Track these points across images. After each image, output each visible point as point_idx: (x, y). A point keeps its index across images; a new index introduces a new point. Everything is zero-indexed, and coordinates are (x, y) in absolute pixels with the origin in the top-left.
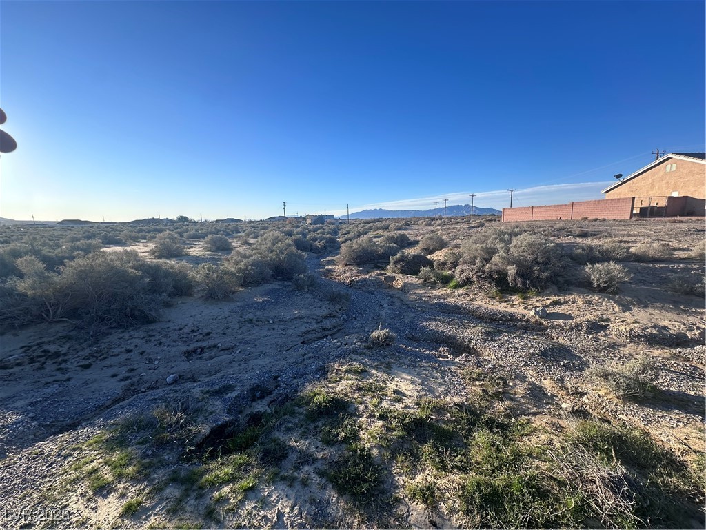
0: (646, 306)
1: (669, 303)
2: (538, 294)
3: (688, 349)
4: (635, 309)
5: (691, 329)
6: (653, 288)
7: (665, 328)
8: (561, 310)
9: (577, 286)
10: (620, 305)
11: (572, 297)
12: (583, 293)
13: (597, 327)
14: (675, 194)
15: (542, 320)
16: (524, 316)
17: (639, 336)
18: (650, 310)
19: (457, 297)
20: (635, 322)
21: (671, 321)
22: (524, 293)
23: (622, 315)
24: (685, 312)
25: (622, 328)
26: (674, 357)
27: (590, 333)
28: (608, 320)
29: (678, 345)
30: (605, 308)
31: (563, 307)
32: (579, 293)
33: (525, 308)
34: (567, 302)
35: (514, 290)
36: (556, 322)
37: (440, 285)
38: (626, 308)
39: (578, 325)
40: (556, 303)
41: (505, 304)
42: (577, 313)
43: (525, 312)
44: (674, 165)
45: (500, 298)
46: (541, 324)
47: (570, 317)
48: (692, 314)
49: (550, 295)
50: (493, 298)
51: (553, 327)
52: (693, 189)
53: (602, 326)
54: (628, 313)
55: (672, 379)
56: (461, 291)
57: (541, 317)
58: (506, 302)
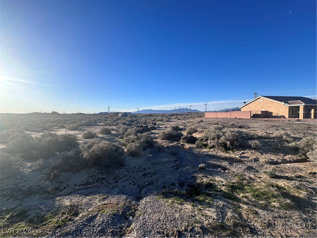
0: (267, 153)
1: (272, 152)
2: (237, 150)
3: (280, 165)
4: (264, 154)
5: (279, 160)
6: (267, 147)
7: (273, 159)
8: (245, 155)
9: (247, 147)
10: (260, 153)
11: (247, 151)
12: (250, 150)
13: (256, 160)
14: (263, 110)
15: (241, 159)
16: (236, 158)
17: (267, 162)
18: (268, 154)
19: (212, 152)
20: (266, 158)
21: (274, 158)
22: (232, 150)
23: (261, 156)
24: (276, 155)
25: (263, 160)
26: (277, 167)
27: (255, 162)
28: (258, 158)
29: (277, 164)
30: (256, 154)
31: (245, 154)
32: (248, 150)
33: (235, 155)
34: (246, 153)
35: (230, 149)
36: (245, 159)
37: (203, 148)
38: (262, 154)
39: (251, 160)
40: (243, 153)
41: (228, 154)
42: (250, 156)
43: (235, 156)
44: (262, 100)
45: (226, 152)
46: (241, 160)
47: (248, 157)
48: (278, 155)
49: (240, 150)
50: (223, 152)
51: (245, 161)
52: (268, 109)
53: (257, 160)
54: (263, 156)
55: (278, 173)
56: (212, 150)
57: (241, 158)
58: (228, 153)
